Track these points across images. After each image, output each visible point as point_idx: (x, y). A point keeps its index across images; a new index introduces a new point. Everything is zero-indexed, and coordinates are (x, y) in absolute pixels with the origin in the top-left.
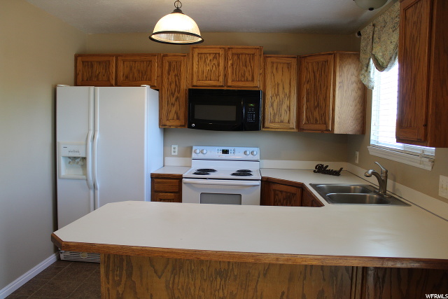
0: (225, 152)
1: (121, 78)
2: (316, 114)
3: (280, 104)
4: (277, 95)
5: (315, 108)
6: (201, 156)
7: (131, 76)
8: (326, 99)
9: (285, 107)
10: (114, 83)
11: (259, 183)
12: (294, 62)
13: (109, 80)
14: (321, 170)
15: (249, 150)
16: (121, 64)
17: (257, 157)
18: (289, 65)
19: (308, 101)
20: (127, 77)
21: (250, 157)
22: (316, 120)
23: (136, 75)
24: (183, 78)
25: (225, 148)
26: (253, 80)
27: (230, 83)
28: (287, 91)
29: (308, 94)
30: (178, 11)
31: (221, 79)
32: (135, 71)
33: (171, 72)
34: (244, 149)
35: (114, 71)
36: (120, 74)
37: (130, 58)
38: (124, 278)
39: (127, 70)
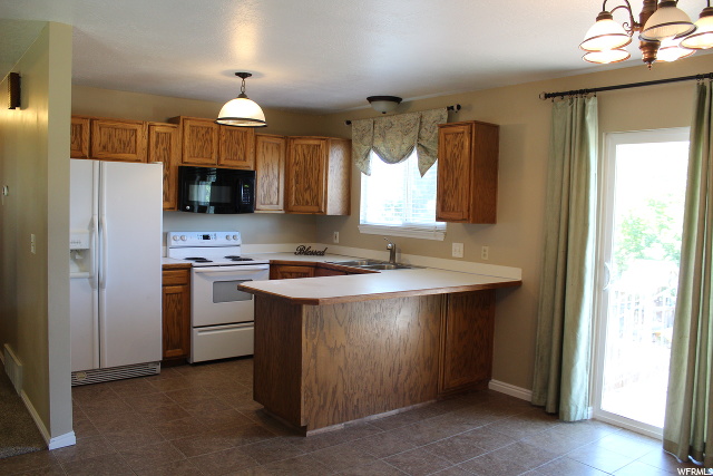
0: (206, 237)
1: (96, 147)
2: (307, 196)
3: (270, 185)
4: (268, 176)
5: (306, 190)
6: (181, 243)
7: (110, 146)
8: (318, 181)
9: (274, 188)
10: (87, 153)
11: (267, 266)
12: (282, 142)
13: (81, 150)
14: (303, 252)
15: (231, 234)
16: (96, 129)
17: (239, 242)
18: (279, 146)
19: (297, 182)
20: (104, 147)
21: (232, 242)
22: (307, 202)
23: (116, 145)
24: (173, 152)
25: (206, 233)
26: (245, 160)
27: (222, 162)
28: (276, 173)
29: (297, 176)
30: (243, 96)
31: (214, 156)
32: (115, 141)
33: (161, 147)
34: (227, 233)
35: (88, 139)
36: (96, 142)
37: (109, 124)
38: (318, 331)
39: (105, 139)
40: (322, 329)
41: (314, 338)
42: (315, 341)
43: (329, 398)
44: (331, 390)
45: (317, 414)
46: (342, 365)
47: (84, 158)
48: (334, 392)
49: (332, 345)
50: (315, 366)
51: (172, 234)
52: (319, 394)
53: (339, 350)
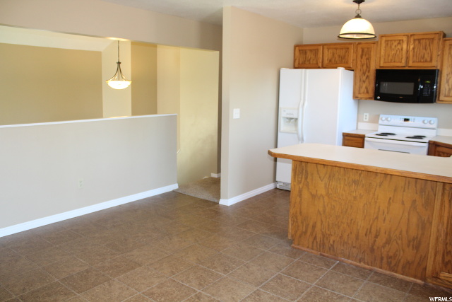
0: (406, 120)
1: (326, 61)
6: (386, 122)
7: (333, 60)
10: (320, 65)
11: (426, 145)
13: (317, 64)
15: (427, 119)
16: (326, 51)
17: (434, 126)
20: (330, 61)
21: (428, 125)
23: (337, 59)
24: (372, 60)
25: (406, 117)
26: (431, 61)
27: (411, 64)
30: (358, 16)
31: (404, 61)
32: (336, 56)
33: (364, 57)
34: (423, 118)
35: (321, 56)
36: (326, 59)
37: (332, 47)
38: (303, 180)
39: (330, 56)
40: (306, 178)
41: (300, 183)
42: (301, 186)
43: (310, 230)
44: (311, 224)
45: (300, 236)
46: (321, 209)
47: (319, 68)
48: (314, 227)
49: (314, 192)
50: (300, 202)
51: (381, 116)
52: (302, 223)
53: (319, 198)
